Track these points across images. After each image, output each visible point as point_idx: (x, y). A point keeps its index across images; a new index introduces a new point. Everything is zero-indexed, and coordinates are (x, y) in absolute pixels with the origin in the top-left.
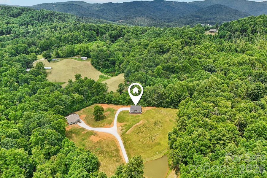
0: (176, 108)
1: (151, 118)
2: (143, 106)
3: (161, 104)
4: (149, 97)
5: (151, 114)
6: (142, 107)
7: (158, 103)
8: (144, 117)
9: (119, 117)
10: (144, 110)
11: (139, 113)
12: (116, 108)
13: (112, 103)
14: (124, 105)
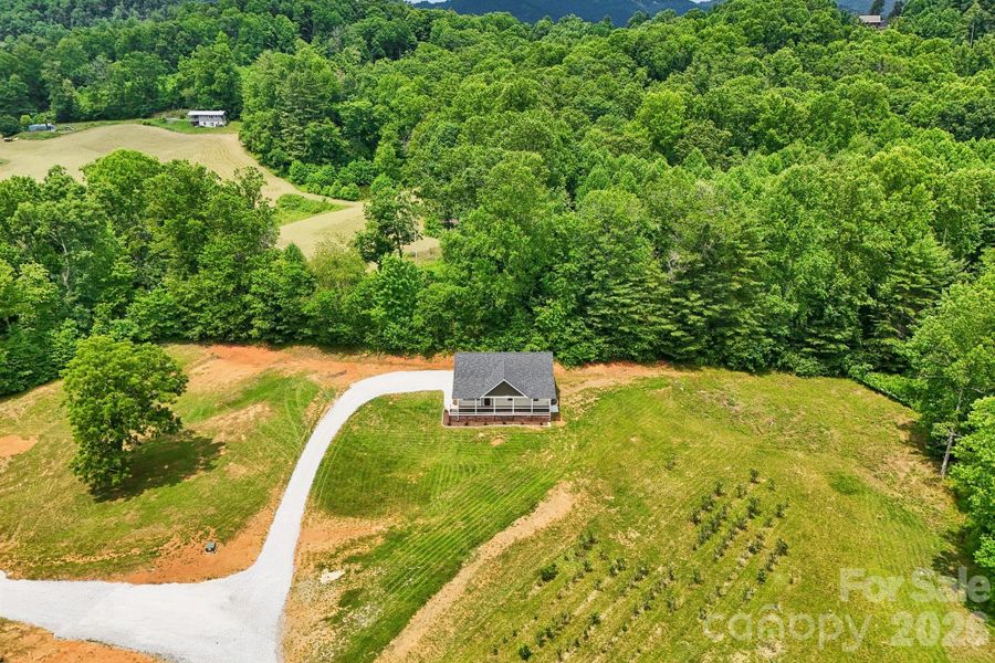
0: (844, 374)
1: (648, 463)
2: (562, 361)
3: (718, 341)
4: (617, 273)
5: (648, 422)
6: (558, 368)
7: (690, 329)
8: (580, 447)
9: (341, 458)
10: (577, 390)
11: (531, 414)
12: (334, 376)
13: (309, 337)
14: (404, 348)
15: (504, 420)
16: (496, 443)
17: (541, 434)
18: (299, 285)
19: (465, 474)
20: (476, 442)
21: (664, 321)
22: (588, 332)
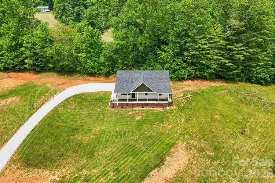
1: (228, 131)
5: (221, 107)
8: (187, 121)
9: (46, 126)
10: (180, 91)
11: (158, 102)
12: (60, 85)
13: (52, 68)
14: (95, 73)
15: (143, 106)
16: (138, 118)
17: (164, 113)
18: (46, 42)
19: (119, 136)
20: (127, 117)
21: (222, 58)
22: (184, 64)
